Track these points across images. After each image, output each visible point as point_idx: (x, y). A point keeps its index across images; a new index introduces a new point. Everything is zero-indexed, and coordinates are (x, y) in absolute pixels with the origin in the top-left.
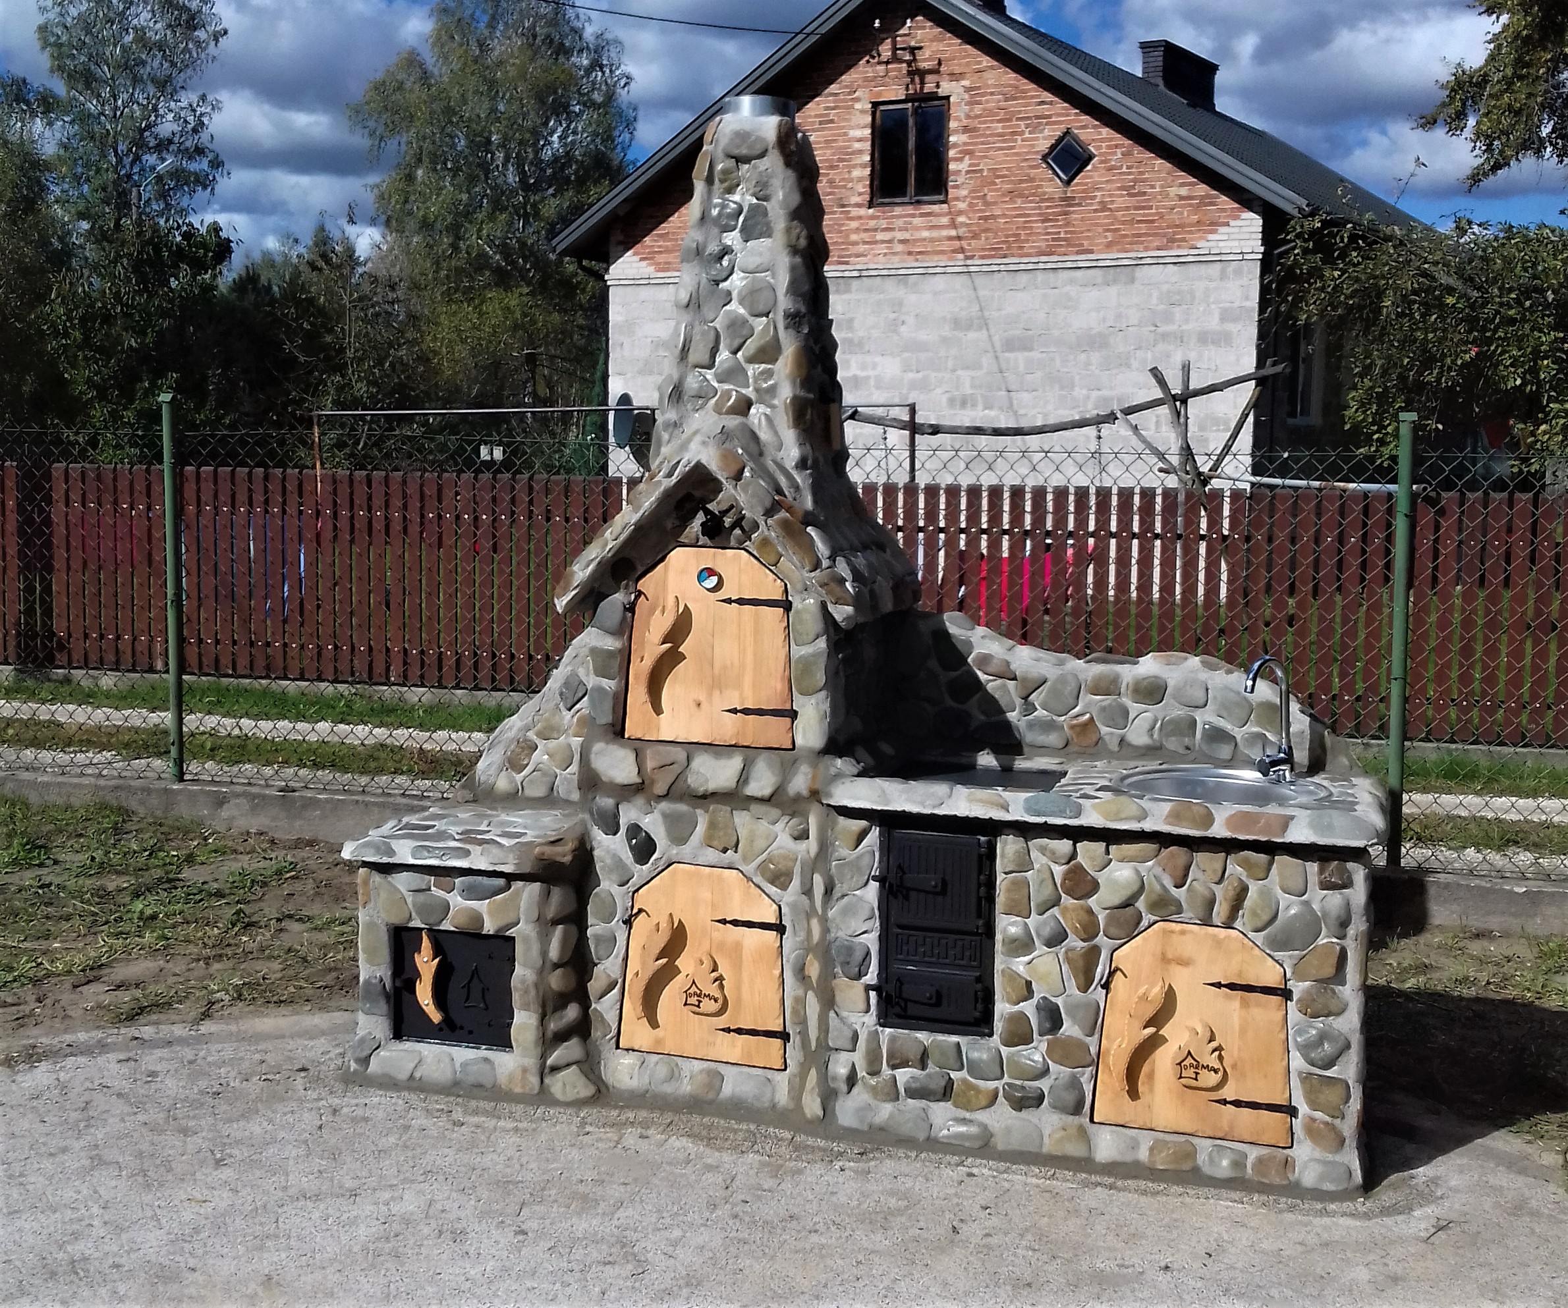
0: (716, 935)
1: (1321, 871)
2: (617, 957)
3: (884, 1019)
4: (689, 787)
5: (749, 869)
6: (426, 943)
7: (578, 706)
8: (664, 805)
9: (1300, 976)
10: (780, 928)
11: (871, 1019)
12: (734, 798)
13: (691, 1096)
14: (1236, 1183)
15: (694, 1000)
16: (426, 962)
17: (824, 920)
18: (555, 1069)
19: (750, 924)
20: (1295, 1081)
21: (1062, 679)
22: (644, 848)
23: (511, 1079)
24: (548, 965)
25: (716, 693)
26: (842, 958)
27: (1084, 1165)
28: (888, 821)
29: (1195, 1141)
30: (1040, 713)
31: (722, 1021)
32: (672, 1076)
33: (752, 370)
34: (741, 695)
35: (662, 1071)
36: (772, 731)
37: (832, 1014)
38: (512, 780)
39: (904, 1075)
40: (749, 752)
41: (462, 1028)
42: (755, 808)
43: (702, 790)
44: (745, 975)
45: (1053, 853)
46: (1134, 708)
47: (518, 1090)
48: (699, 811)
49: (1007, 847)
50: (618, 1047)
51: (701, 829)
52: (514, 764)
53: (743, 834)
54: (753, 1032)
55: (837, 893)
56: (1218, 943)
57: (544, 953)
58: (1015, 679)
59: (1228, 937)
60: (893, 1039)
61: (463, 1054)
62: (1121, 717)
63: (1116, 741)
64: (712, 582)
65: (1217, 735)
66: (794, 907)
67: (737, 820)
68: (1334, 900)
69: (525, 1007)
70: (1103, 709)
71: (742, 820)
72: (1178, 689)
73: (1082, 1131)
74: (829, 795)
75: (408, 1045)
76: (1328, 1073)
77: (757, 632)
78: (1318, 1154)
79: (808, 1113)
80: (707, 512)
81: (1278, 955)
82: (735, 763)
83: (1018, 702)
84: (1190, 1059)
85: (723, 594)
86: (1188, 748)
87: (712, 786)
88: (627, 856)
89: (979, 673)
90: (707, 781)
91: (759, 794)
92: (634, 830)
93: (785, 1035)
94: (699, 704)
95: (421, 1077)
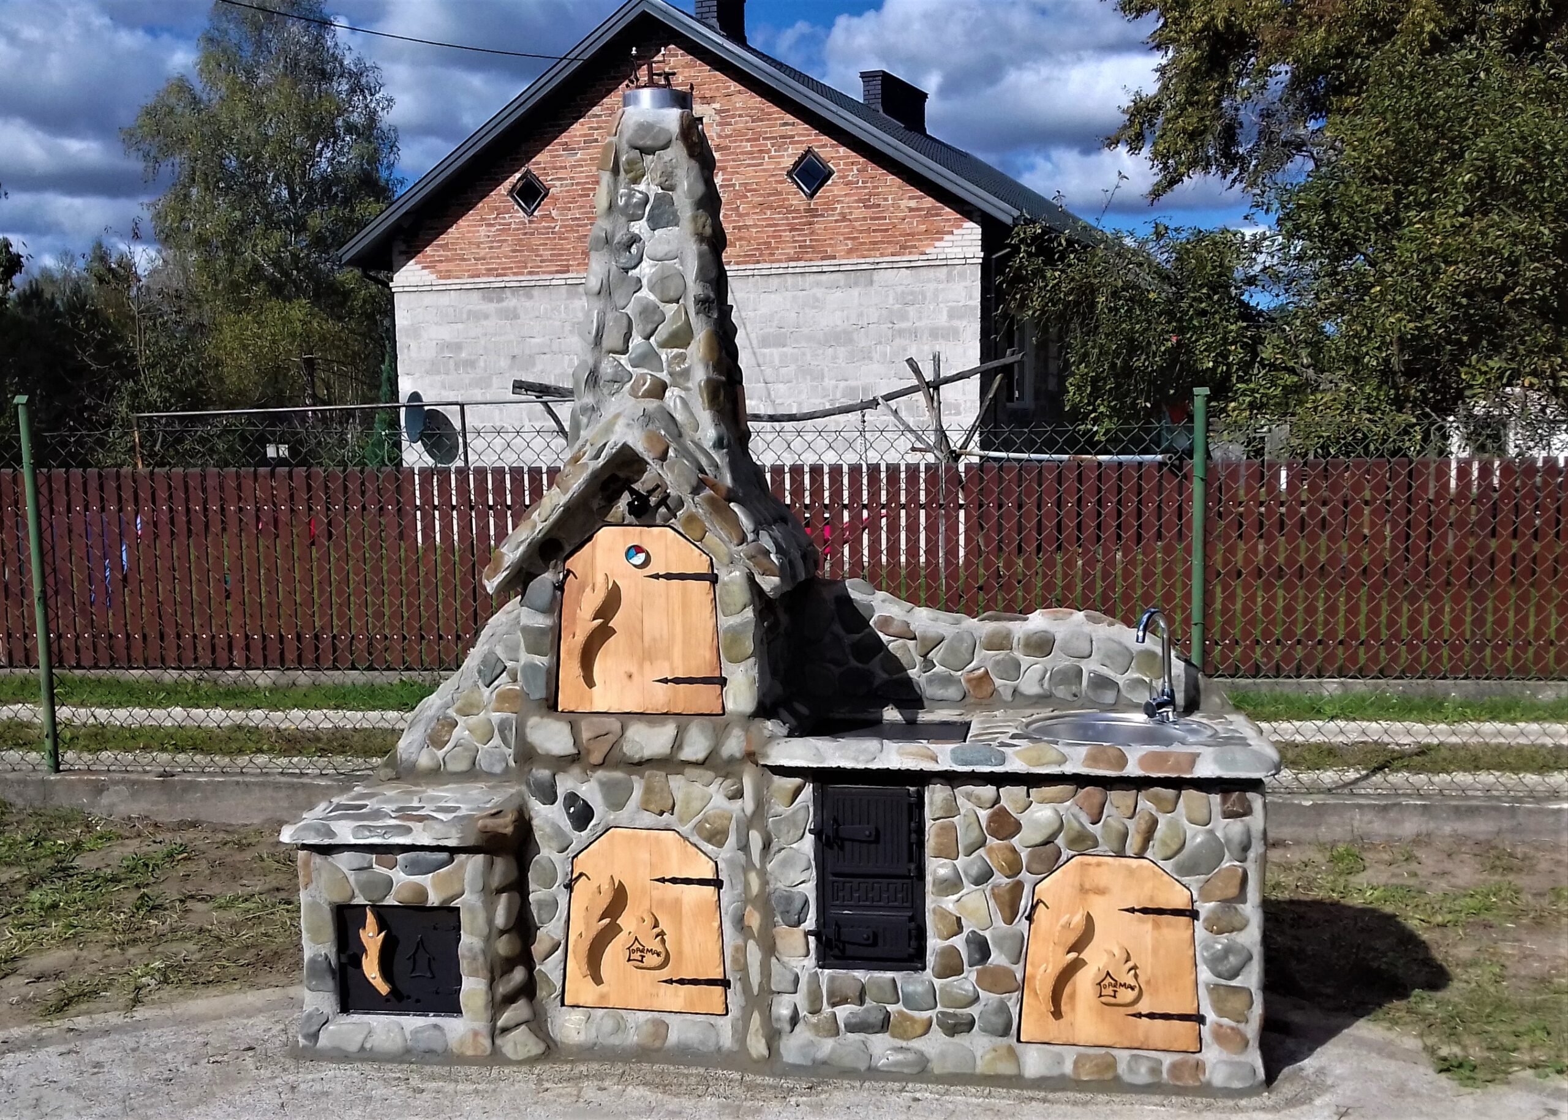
0: (655, 894)
1: (1224, 801)
2: (559, 919)
3: (824, 962)
4: (625, 754)
5: (685, 829)
6: (370, 919)
7: (496, 683)
8: (600, 774)
9: (1206, 897)
10: (717, 883)
11: (811, 961)
12: (670, 763)
13: (638, 1045)
14: (1154, 1088)
15: (637, 956)
16: (371, 937)
17: (763, 874)
18: (505, 1030)
19: (688, 881)
20: (1202, 991)
21: (959, 638)
22: (582, 815)
23: (462, 1043)
24: (495, 932)
25: (647, 664)
26: (781, 908)
27: (1015, 1081)
28: (821, 777)
29: (1114, 1052)
30: (939, 668)
31: (665, 974)
32: (620, 1027)
33: (665, 355)
34: (672, 664)
35: (609, 1024)
36: (703, 698)
37: (773, 960)
38: (434, 757)
39: (843, 1012)
40: (682, 719)
41: (409, 997)
42: (690, 771)
43: (637, 757)
44: (685, 929)
45: (978, 798)
46: (1025, 660)
47: (470, 1052)
48: (634, 777)
49: (935, 796)
50: (563, 1004)
51: (637, 794)
52: (436, 740)
53: (679, 796)
54: (695, 982)
55: (774, 847)
56: (1131, 872)
57: (490, 921)
58: (915, 638)
59: (1140, 866)
60: (832, 979)
61: (413, 1022)
62: (1014, 669)
63: (1010, 692)
64: (640, 559)
65: (1101, 683)
66: (730, 862)
67: (671, 784)
68: (1235, 828)
69: (474, 973)
70: (997, 663)
71: (677, 784)
72: (1066, 642)
73: (1011, 1051)
74: (765, 756)
75: (356, 1018)
76: (1233, 983)
77: (685, 605)
78: (1225, 1055)
79: (754, 1054)
80: (633, 492)
81: (1185, 880)
82: (669, 730)
83: (918, 659)
84: (1109, 980)
85: (651, 570)
86: (1075, 695)
87: (647, 753)
88: (566, 824)
89: (881, 635)
90: (642, 748)
91: (693, 758)
92: (572, 798)
93: (725, 983)
94: (630, 676)
95: (371, 1049)
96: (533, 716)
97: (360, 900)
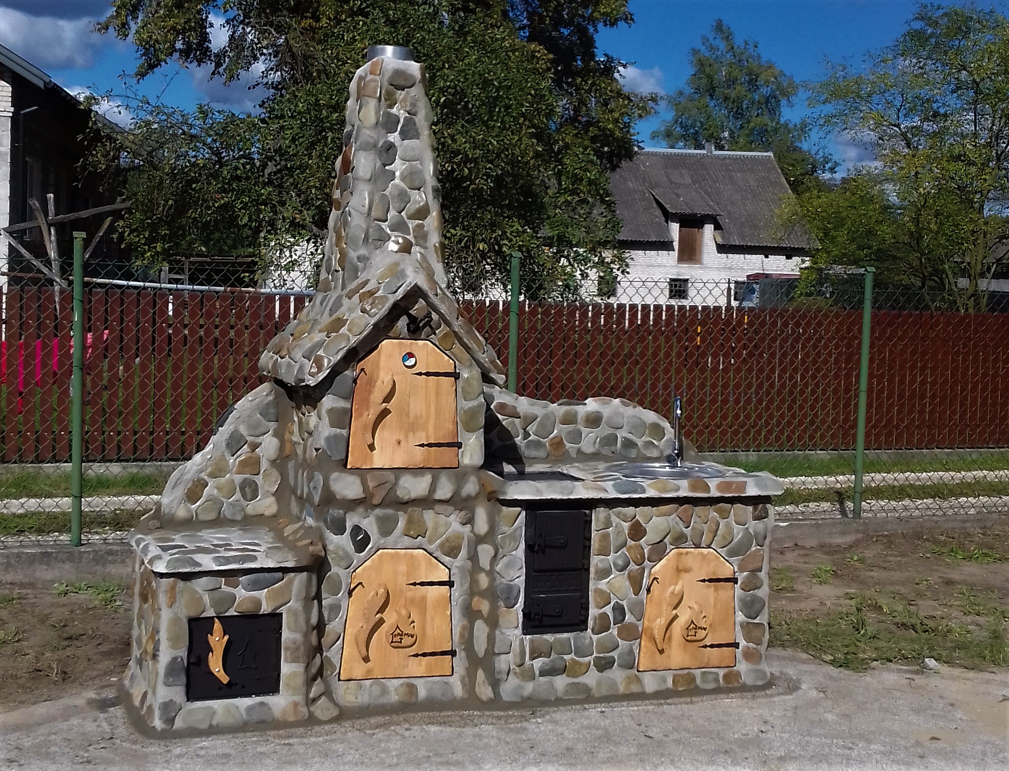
0: (409, 594)
1: (755, 510)
2: (341, 618)
3: (526, 632)
4: (398, 496)
5: (431, 548)
6: (217, 625)
7: (239, 453)
8: (378, 511)
9: (741, 570)
10: (450, 584)
11: (519, 631)
12: (427, 502)
13: (399, 702)
14: (717, 691)
15: (397, 639)
16: (218, 640)
17: (491, 573)
18: (314, 700)
19: (431, 584)
20: (738, 628)
21: (546, 417)
22: (361, 542)
23: (285, 712)
24: (310, 629)
25: (411, 434)
26: (504, 596)
27: (641, 696)
29: (693, 671)
30: (533, 437)
31: (413, 650)
32: (384, 691)
33: (411, 224)
34: (427, 435)
35: (376, 690)
36: (445, 456)
37: (497, 632)
38: (189, 510)
39: (538, 663)
40: (435, 471)
41: (236, 684)
42: (438, 507)
43: (406, 498)
44: (428, 618)
45: (625, 515)
46: (585, 431)
47: (291, 719)
48: (400, 513)
49: (598, 516)
50: (339, 680)
51: (401, 524)
52: (191, 497)
53: (430, 524)
54: (433, 654)
55: (500, 556)
56: (704, 556)
57: (308, 620)
58: (520, 418)
59: (709, 553)
60: (532, 642)
62: (576, 437)
63: (575, 451)
65: (629, 444)
66: (461, 569)
67: (426, 516)
68: (759, 526)
69: (295, 660)
70: (569, 433)
71: (429, 516)
72: (610, 418)
73: (637, 677)
74: (504, 493)
75: (199, 704)
76: (755, 621)
77: (438, 394)
78: (750, 666)
79: (484, 698)
81: (731, 560)
82: (427, 479)
83: (521, 431)
84: (693, 625)
85: (416, 370)
86: (613, 453)
87: (413, 495)
88: (351, 548)
89: (499, 416)
90: (409, 492)
91: (443, 498)
92: (357, 529)
93: (453, 653)
94: (399, 443)
95: (217, 725)
96: (334, 472)
97: (210, 613)
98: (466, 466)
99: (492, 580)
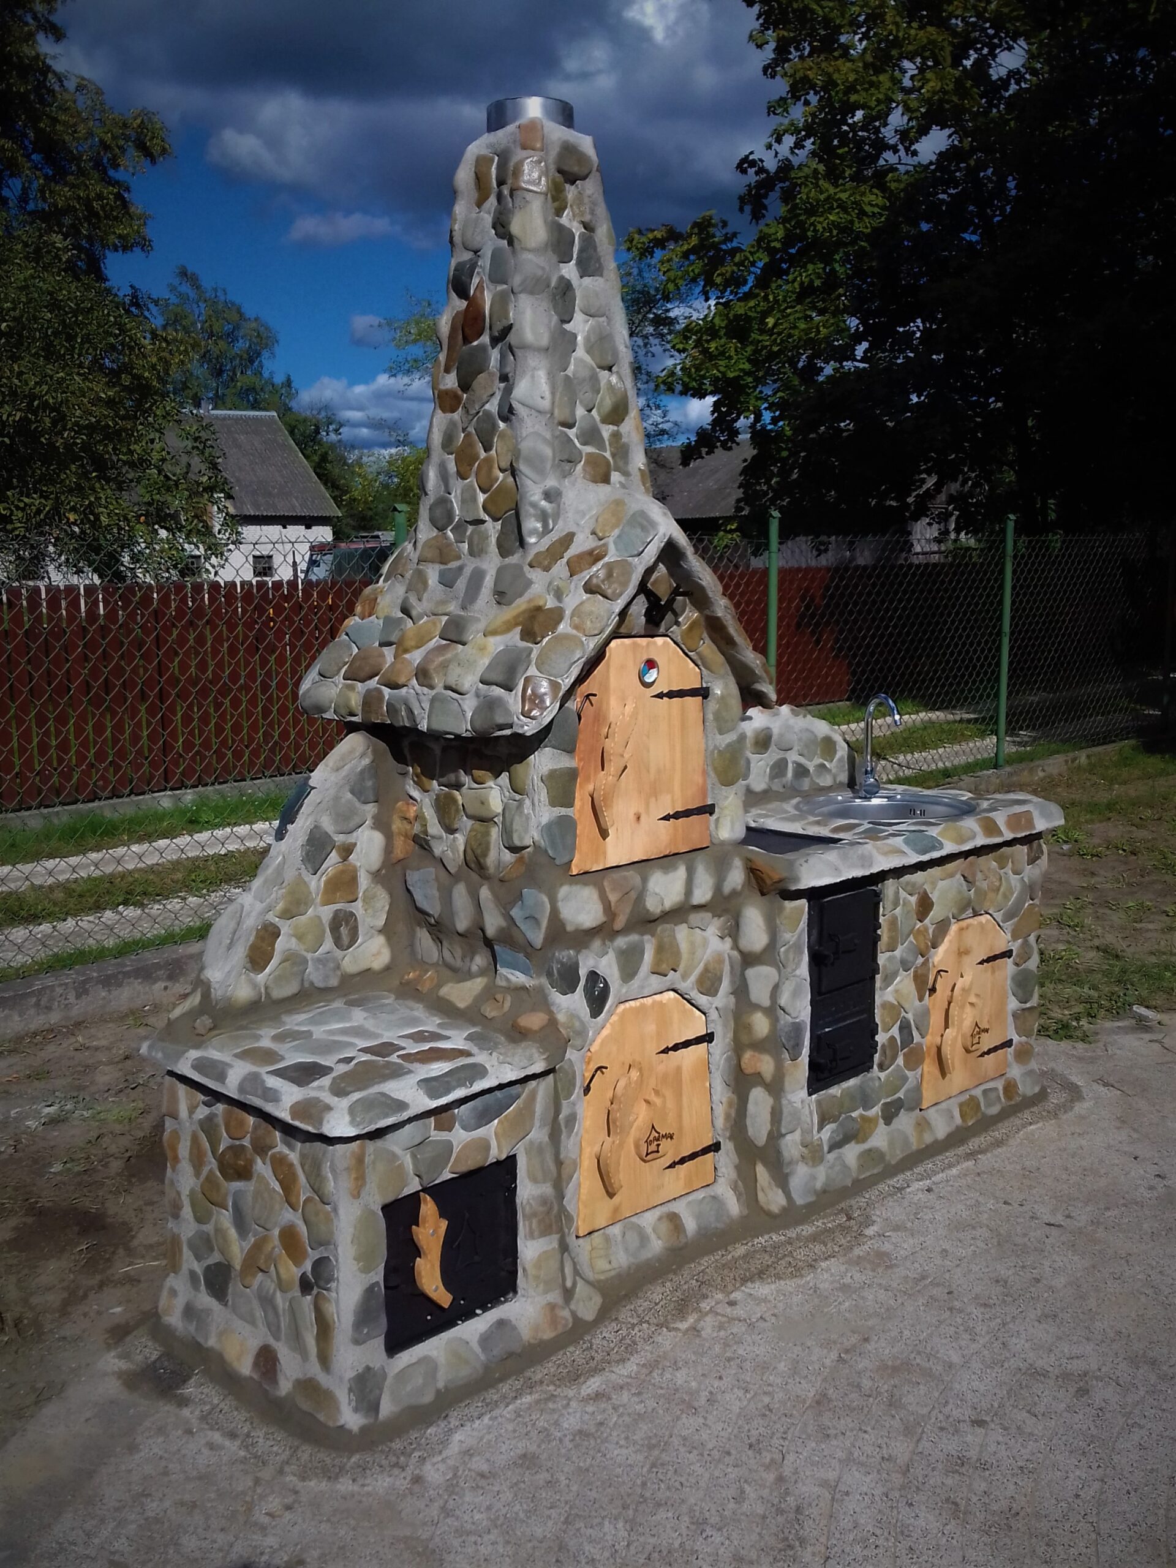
0: (661, 1069)
1: (1030, 852)
3: (813, 1087)
4: (648, 911)
5: (683, 986)
6: (428, 1205)
8: (620, 941)
9: (1015, 937)
10: (709, 1037)
11: (805, 1090)
12: (680, 913)
13: (666, 1249)
14: (1003, 1115)
15: (654, 1147)
16: (432, 1234)
17: (772, 1011)
18: (570, 1290)
19: (687, 1044)
20: (1010, 1018)
22: (598, 1000)
23: (537, 1327)
25: (653, 800)
27: (936, 1147)
29: (974, 1091)
31: (670, 1158)
32: (643, 1239)
33: (606, 432)
34: (673, 797)
35: (632, 1238)
36: (693, 830)
37: (784, 1101)
38: (255, 986)
39: (826, 1133)
40: (688, 857)
42: (694, 918)
43: (657, 911)
44: (685, 1099)
45: (914, 886)
46: (753, 758)
47: (548, 1335)
48: (647, 937)
49: (887, 893)
50: (578, 1237)
51: (648, 956)
52: (258, 958)
53: (684, 947)
54: (693, 1156)
55: (782, 979)
56: (982, 927)
57: (556, 1158)
59: (987, 921)
60: (818, 1103)
64: (652, 675)
65: (800, 771)
66: (722, 1009)
67: (678, 935)
68: (1033, 871)
71: (682, 933)
74: (796, 880)
76: (1027, 1005)
77: (684, 726)
78: (1023, 1070)
81: (1006, 926)
82: (681, 872)
85: (657, 689)
86: (784, 787)
87: (668, 904)
88: (585, 1011)
90: (661, 900)
91: (701, 901)
92: (593, 978)
93: (715, 1147)
94: (639, 818)
95: (446, 1387)
96: (562, 885)
97: (414, 1184)
98: (723, 843)
99: (774, 1020)
